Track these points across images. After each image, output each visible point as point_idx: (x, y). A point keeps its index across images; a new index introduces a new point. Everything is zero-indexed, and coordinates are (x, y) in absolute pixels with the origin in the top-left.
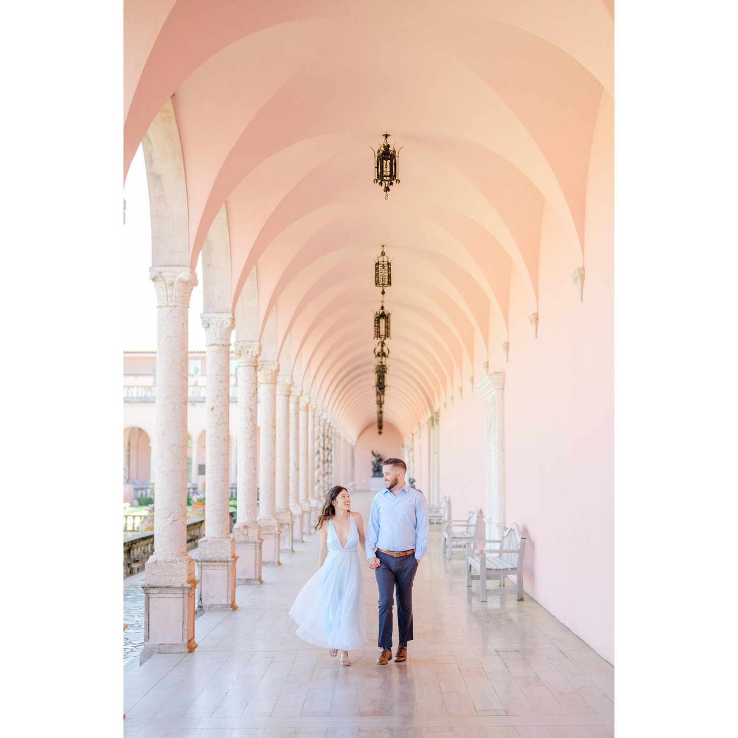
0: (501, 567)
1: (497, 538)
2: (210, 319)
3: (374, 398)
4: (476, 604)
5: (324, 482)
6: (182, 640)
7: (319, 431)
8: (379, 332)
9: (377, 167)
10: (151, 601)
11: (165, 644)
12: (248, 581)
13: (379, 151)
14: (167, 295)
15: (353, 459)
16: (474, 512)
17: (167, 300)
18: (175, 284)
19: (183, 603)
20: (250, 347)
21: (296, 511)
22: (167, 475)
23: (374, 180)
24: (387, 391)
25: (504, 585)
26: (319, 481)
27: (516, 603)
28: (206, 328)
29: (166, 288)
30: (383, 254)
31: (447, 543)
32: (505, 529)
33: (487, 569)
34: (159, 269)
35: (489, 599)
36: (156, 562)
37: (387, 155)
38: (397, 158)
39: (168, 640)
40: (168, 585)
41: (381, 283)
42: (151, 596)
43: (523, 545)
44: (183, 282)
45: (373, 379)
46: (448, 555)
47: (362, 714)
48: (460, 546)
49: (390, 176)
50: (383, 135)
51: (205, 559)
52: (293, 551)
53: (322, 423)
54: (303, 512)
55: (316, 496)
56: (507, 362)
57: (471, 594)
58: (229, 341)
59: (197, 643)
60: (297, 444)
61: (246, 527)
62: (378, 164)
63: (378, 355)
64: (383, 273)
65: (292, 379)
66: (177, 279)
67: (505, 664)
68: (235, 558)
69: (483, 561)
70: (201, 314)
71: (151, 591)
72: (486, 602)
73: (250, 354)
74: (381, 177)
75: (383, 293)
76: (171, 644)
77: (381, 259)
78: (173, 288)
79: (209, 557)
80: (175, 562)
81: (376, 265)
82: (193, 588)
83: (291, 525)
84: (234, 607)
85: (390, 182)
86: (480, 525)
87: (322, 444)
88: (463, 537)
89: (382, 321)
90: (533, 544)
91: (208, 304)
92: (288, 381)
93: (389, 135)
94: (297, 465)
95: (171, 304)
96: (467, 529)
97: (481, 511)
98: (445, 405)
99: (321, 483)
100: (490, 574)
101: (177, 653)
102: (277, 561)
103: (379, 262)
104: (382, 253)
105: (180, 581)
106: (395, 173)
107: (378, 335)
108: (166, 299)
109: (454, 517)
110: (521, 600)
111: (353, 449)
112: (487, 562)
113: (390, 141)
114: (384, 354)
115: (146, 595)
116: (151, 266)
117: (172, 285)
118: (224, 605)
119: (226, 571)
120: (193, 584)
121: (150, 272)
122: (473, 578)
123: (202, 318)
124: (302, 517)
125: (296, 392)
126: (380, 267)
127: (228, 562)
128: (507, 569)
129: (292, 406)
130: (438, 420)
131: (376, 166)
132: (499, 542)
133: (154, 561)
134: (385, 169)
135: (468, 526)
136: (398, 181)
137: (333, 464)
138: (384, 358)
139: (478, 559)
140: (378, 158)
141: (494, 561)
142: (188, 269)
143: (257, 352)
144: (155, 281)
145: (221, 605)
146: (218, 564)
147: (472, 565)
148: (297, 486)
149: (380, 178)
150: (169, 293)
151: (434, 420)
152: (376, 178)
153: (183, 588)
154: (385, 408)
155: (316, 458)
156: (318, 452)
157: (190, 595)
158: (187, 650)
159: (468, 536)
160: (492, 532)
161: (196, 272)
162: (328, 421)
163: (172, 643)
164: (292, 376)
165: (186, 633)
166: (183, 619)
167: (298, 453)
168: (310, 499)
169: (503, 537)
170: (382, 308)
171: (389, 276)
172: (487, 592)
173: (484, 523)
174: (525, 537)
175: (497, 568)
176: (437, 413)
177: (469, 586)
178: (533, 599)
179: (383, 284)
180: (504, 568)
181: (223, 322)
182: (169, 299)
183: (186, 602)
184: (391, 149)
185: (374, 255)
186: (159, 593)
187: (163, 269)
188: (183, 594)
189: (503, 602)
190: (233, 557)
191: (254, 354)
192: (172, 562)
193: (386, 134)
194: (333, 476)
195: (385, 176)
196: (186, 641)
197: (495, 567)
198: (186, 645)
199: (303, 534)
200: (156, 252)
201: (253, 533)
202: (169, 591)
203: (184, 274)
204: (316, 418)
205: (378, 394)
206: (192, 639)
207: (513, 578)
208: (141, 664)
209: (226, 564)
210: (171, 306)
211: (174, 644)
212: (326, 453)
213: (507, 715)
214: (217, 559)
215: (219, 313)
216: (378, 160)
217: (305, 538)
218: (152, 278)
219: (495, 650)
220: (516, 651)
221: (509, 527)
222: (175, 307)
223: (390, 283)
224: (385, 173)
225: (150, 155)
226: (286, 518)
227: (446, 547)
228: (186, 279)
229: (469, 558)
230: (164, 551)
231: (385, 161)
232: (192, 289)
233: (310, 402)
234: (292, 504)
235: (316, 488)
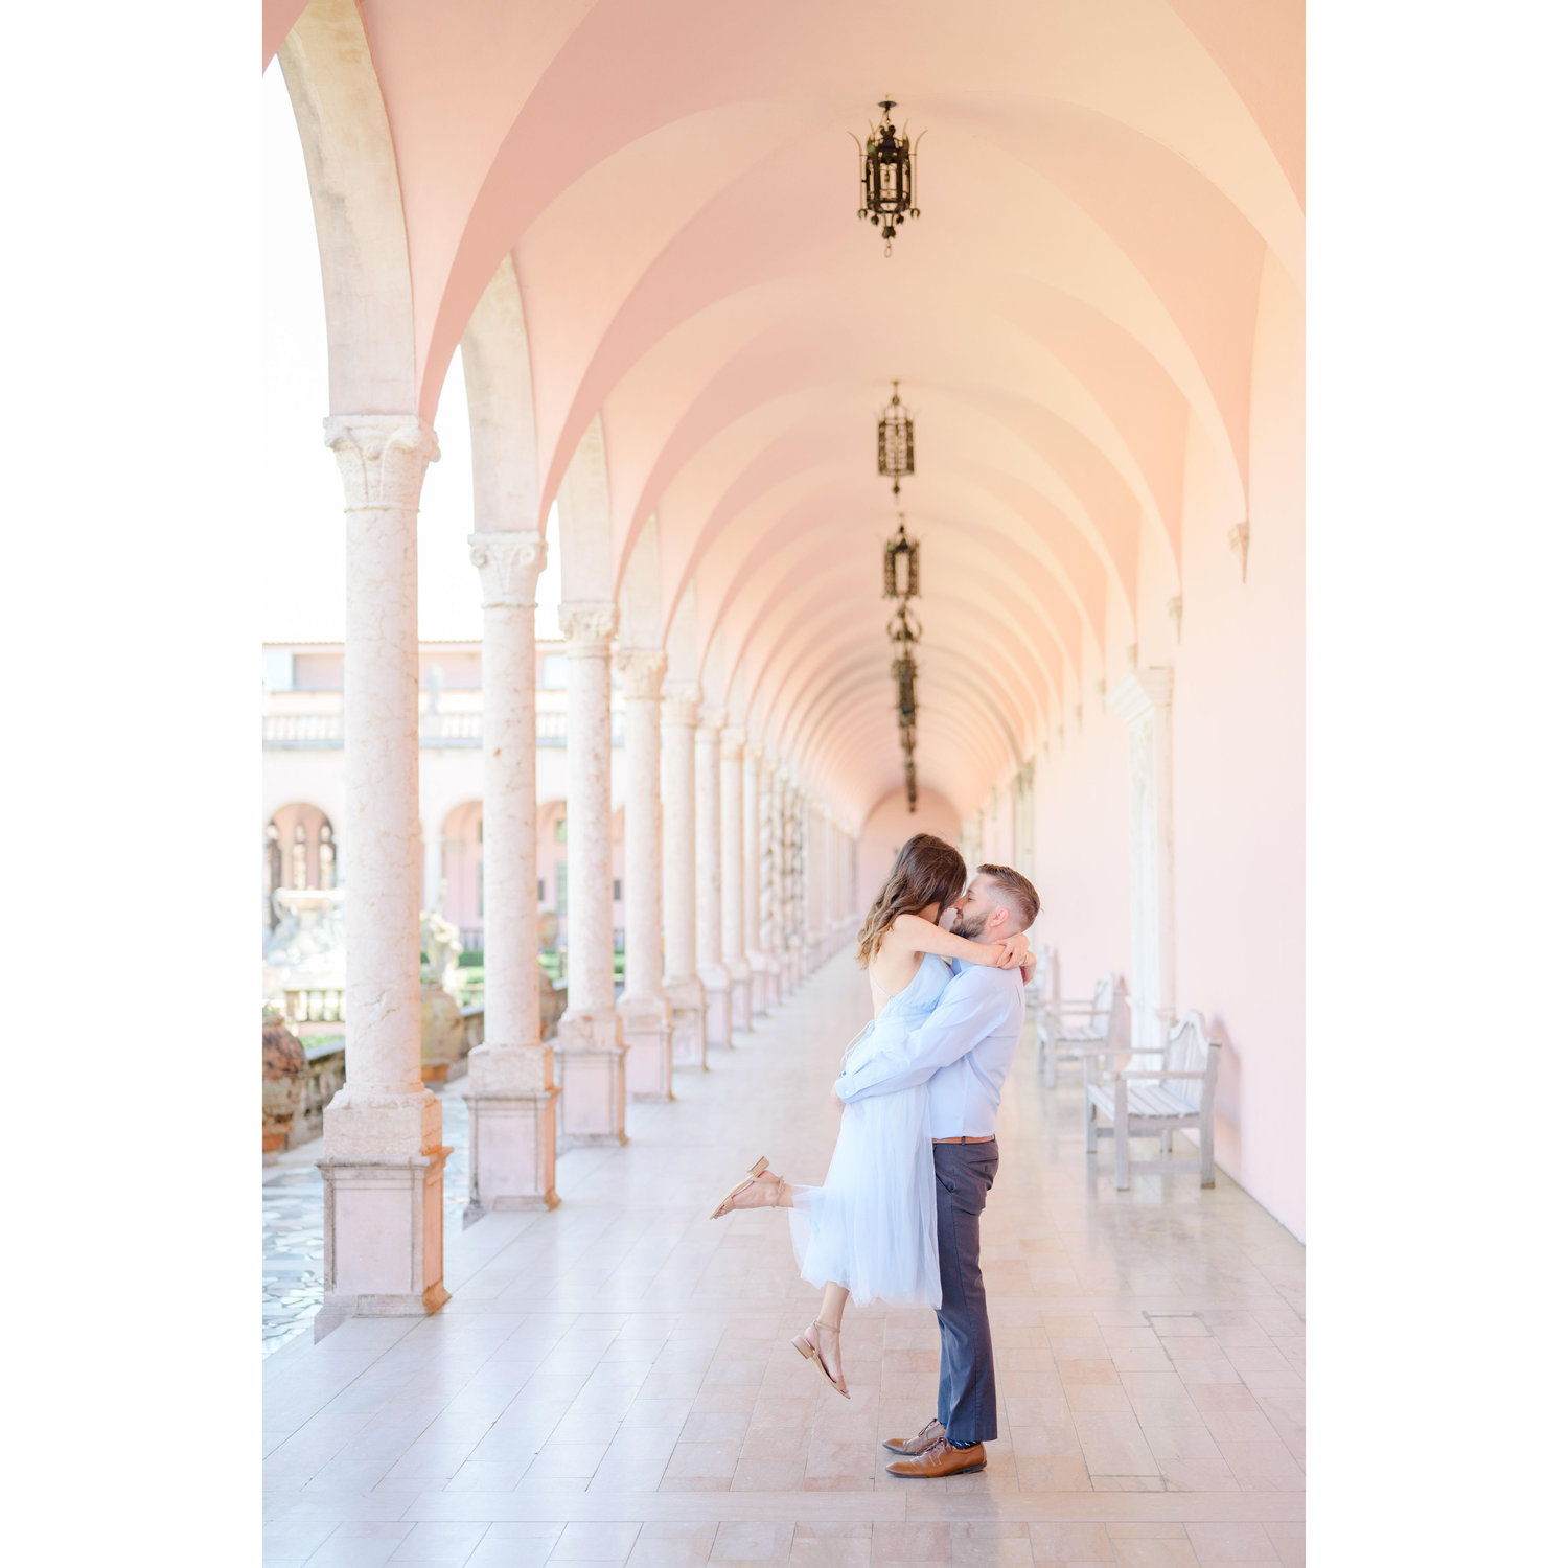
0: (1164, 1110)
1: (1157, 1043)
2: (488, 546)
3: (895, 735)
4: (1107, 1192)
5: (784, 916)
6: (412, 1287)
7: (771, 805)
8: (894, 584)
9: (867, 181)
10: (339, 1196)
11: (373, 1296)
12: (595, 1140)
13: (870, 142)
14: (366, 481)
15: (854, 866)
16: (1106, 983)
17: (367, 493)
18: (383, 457)
19: (413, 1202)
20: (591, 614)
21: (715, 980)
22: (373, 905)
23: (860, 212)
24: (923, 718)
25: (1170, 1150)
26: (771, 914)
27: (1197, 1192)
28: (480, 567)
29: (364, 465)
30: (896, 401)
31: (1047, 1050)
32: (1174, 1022)
33: (1131, 1115)
34: (345, 421)
35: (1139, 1182)
36: (348, 1107)
37: (889, 151)
38: (912, 158)
39: (380, 1286)
40: (375, 1160)
41: (891, 466)
42: (337, 1185)
43: (1213, 1061)
44: (404, 452)
45: (890, 692)
46: (1049, 1076)
47: (810, 1485)
48: (1076, 1059)
49: (899, 199)
50: (881, 104)
51: (485, 1094)
52: (706, 1069)
53: (778, 787)
54: (733, 983)
55: (765, 944)
56: (1179, 641)
57: (1095, 1171)
58: (533, 595)
59: (449, 1291)
60: (717, 835)
61: (588, 1019)
62: (868, 173)
63: (898, 638)
64: (897, 444)
65: (701, 689)
66: (388, 443)
67: (1165, 1350)
68: (554, 1092)
69: (1121, 1098)
70: (470, 536)
71: (339, 1174)
72: (1127, 1190)
73: (593, 629)
74: (875, 202)
75: (896, 490)
76: (387, 1296)
77: (891, 414)
78: (379, 466)
79: (494, 1088)
80: (392, 1105)
81: (880, 426)
82: (437, 1168)
83: (703, 1012)
84: (551, 1202)
85: (896, 217)
86: (1120, 1014)
87: (778, 833)
88: (1081, 1037)
89: (902, 561)
90: (1236, 1059)
91: (486, 514)
92: (691, 693)
93: (894, 104)
94: (717, 879)
95: (376, 504)
96: (1092, 1021)
97: (1122, 982)
98: (1046, 746)
99: (778, 918)
100: (1137, 1125)
101: (400, 1316)
102: (665, 1092)
103: (886, 419)
104: (894, 400)
105: (405, 1150)
106: (909, 195)
107: (892, 590)
108: (364, 492)
109: (1066, 994)
110: (1208, 1185)
111: (854, 846)
112: (1131, 1097)
113: (896, 118)
114: (908, 635)
115: (327, 1183)
116: (328, 415)
117: (377, 457)
118: (530, 1197)
119: (531, 1121)
120: (434, 1158)
121: (326, 427)
122: (1101, 1133)
123: (472, 545)
124: (728, 994)
125: (714, 719)
126: (889, 432)
127: (535, 1100)
128: (1176, 1116)
129: (703, 752)
130: (1031, 781)
131: (864, 178)
132: (1160, 1051)
133: (344, 1104)
134: (883, 184)
135: (1094, 1013)
136: (916, 212)
137: (806, 878)
138: (910, 645)
139: (1111, 1091)
140: (868, 158)
141: (1147, 1099)
142: (414, 421)
143: (609, 626)
144: (338, 450)
145: (523, 1197)
146: (513, 1104)
147: (1099, 1105)
148: (717, 925)
149: (872, 206)
150: (371, 477)
151: (1024, 780)
152: (865, 207)
153: (411, 1167)
154: (919, 755)
155: (765, 866)
156: (770, 852)
157: (430, 1182)
158: (422, 1310)
159: (1093, 1035)
160: (1146, 1030)
161: (435, 428)
162: (794, 784)
163: (389, 1292)
164: (700, 683)
165: (419, 1270)
166: (413, 1238)
167: (718, 853)
168: (749, 953)
169: (1169, 1042)
170: (902, 530)
171: (910, 452)
172: (1131, 1168)
173: (1129, 1009)
174: (1218, 1042)
175: (1153, 1112)
176: (1030, 767)
177: (1092, 1152)
178: (1235, 1184)
179: (897, 471)
180: (1170, 1112)
181: (517, 554)
182: (371, 492)
183: (420, 1199)
184: (898, 135)
185: (876, 405)
186: (357, 1178)
187: (355, 420)
188: (413, 1180)
189: (1168, 1194)
190: (550, 1088)
191: (604, 630)
192: (385, 1106)
193: (885, 100)
194: (806, 903)
195: (886, 201)
196: (420, 1289)
197: (1148, 1111)
198: (421, 1299)
199: (730, 1029)
200: (340, 380)
201: (604, 1033)
202: (380, 1172)
203: (405, 432)
204: (764, 779)
205: (902, 725)
206: (436, 1284)
207: (1193, 1134)
208: (316, 1341)
209: (532, 1105)
210: (376, 508)
211: (393, 1296)
212: (789, 854)
213: (1166, 1491)
214: (511, 1094)
215: (510, 531)
216: (867, 164)
217: (737, 1039)
218: (329, 443)
219: (1144, 1313)
220: (1194, 1316)
221: (1182, 1018)
222: (386, 510)
223: (911, 467)
224: (884, 195)
225: (318, 147)
226: (690, 997)
227: (1043, 1059)
228: (410, 443)
229: (1093, 1089)
230: (368, 1081)
231: (883, 167)
232: (424, 469)
233: (746, 742)
234: (704, 964)
235: (765, 930)
